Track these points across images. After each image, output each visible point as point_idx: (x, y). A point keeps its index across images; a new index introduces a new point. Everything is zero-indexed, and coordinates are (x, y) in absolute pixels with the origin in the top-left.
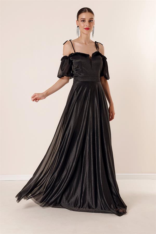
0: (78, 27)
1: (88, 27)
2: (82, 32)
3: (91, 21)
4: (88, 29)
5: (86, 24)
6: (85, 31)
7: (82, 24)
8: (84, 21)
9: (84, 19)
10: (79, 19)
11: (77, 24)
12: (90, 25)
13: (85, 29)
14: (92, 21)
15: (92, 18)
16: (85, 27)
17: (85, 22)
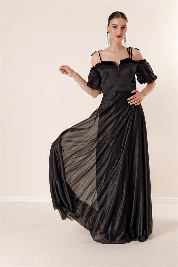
0: (108, 33)
1: (120, 35)
2: (113, 39)
3: (123, 28)
4: (119, 37)
5: (118, 31)
6: (116, 39)
7: (113, 30)
8: (115, 27)
9: (116, 25)
10: (110, 25)
11: (107, 29)
12: (122, 32)
13: (116, 36)
14: (125, 28)
15: (125, 25)
16: (117, 34)
17: (117, 28)
